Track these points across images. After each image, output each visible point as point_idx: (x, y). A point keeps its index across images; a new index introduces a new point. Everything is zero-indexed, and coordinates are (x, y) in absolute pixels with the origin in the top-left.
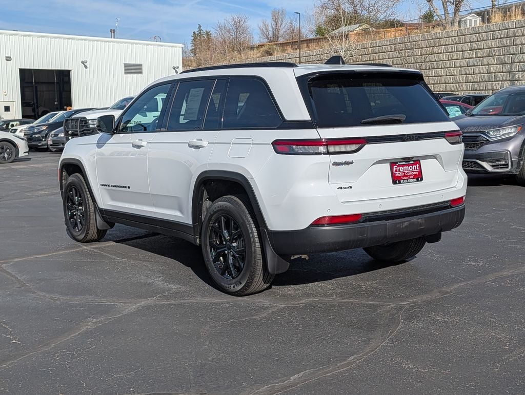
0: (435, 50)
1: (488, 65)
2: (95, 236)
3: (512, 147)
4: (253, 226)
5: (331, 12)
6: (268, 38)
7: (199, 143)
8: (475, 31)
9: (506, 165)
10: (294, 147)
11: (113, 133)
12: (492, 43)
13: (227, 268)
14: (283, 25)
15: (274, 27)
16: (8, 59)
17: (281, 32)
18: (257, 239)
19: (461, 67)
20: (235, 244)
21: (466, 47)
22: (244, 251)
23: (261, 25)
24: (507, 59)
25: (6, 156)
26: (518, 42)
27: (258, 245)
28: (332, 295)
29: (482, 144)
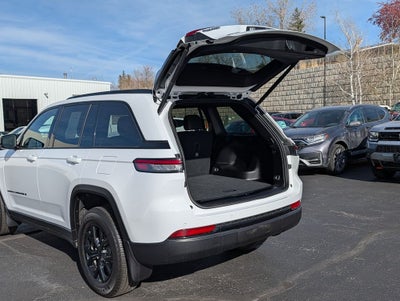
1: (299, 94)
2: (8, 231)
3: (322, 149)
4: (118, 236)
7: (74, 160)
9: (319, 162)
10: (153, 165)
11: (16, 149)
13: (98, 272)
18: (122, 249)
19: (282, 96)
20: (104, 251)
22: (111, 259)
27: (123, 254)
28: (191, 293)
29: (302, 147)
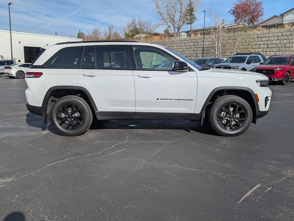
0: (173, 45)
1: (190, 51)
5: (132, 28)
6: (107, 36)
8: (185, 40)
12: (191, 44)
14: (113, 32)
15: (109, 32)
16: (20, 42)
17: (112, 35)
19: (181, 51)
21: (183, 45)
23: (104, 31)
24: (195, 49)
25: (21, 76)
26: (199, 44)
